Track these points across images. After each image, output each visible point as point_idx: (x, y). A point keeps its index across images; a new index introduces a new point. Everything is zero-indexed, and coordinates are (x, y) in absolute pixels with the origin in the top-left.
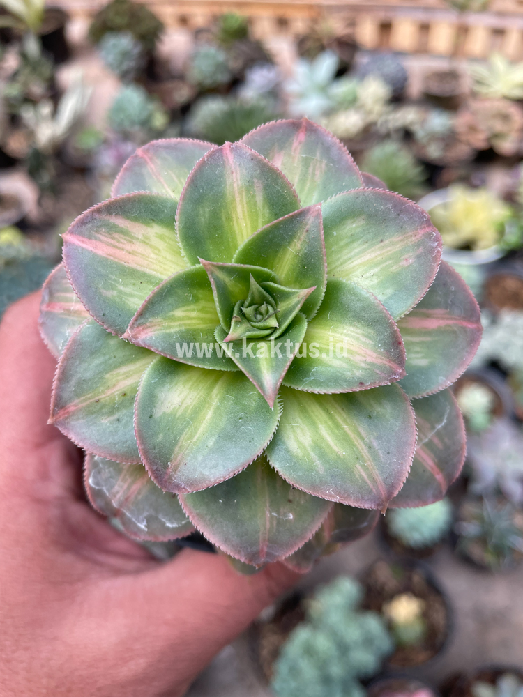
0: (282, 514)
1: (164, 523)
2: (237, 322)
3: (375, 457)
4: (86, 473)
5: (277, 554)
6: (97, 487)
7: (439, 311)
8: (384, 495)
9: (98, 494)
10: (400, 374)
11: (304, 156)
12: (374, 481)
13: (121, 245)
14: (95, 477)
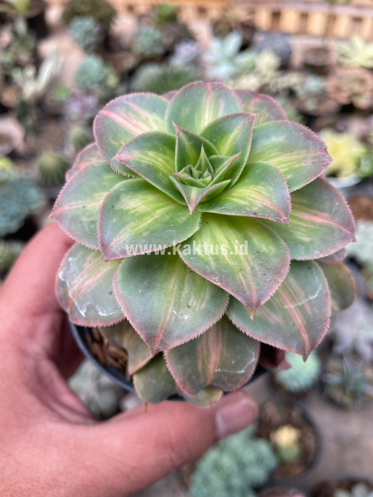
0: (180, 313)
1: (98, 312)
2: (185, 171)
3: (254, 275)
4: (60, 269)
5: (168, 343)
6: (63, 280)
7: (325, 215)
8: (254, 300)
9: (63, 284)
10: (284, 220)
11: (256, 109)
12: (249, 287)
13: (131, 120)
14: (64, 272)
